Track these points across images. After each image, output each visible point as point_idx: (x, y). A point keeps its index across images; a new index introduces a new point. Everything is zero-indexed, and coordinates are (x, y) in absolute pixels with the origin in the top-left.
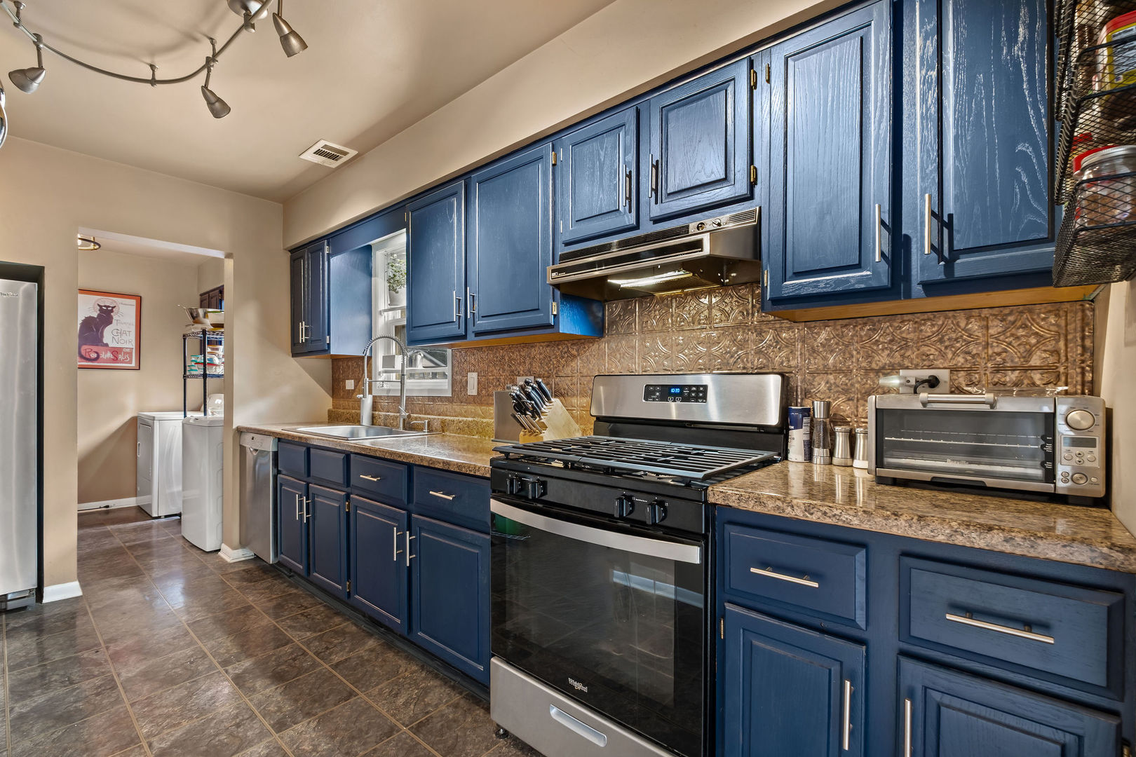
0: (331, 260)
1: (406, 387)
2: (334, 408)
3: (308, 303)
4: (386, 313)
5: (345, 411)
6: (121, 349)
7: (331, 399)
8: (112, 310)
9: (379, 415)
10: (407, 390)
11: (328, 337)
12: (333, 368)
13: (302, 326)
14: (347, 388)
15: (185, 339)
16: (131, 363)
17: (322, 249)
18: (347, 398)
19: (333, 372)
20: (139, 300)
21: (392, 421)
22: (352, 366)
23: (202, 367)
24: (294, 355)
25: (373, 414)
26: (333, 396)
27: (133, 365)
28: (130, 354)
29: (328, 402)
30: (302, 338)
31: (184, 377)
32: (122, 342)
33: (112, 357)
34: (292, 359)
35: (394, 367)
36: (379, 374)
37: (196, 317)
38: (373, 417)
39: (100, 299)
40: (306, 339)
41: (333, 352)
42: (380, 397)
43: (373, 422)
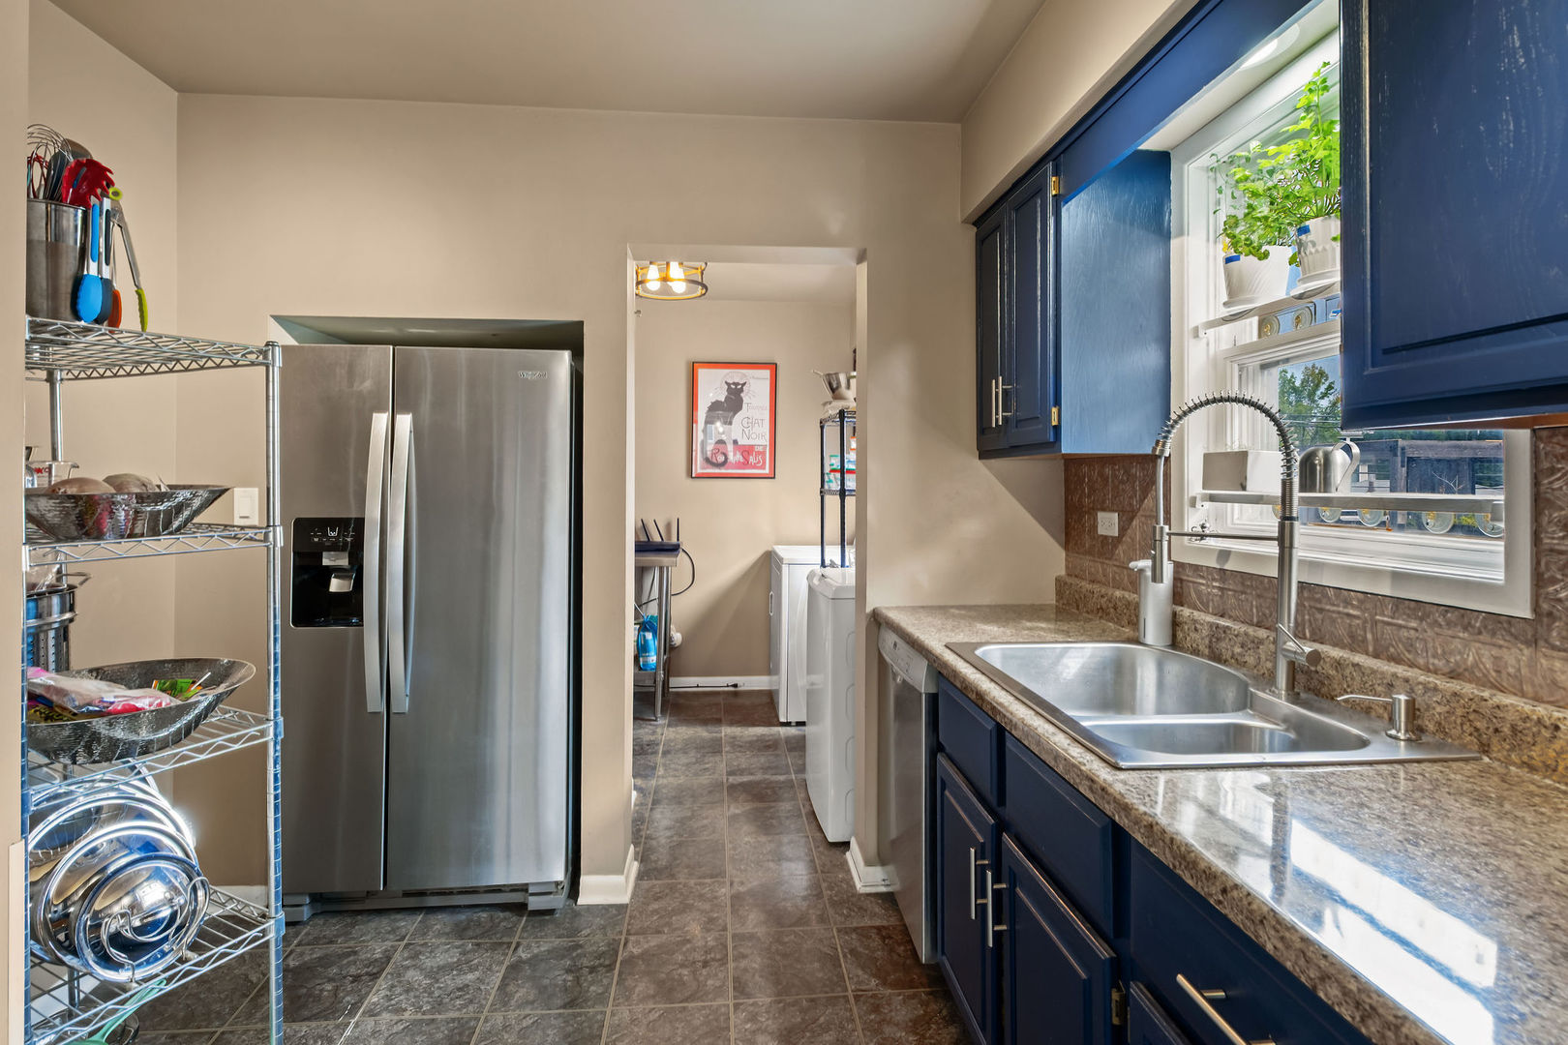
0: (1064, 210)
1: (1298, 553)
2: (1068, 575)
3: (1010, 333)
4: (1211, 332)
5: (1096, 588)
6: (752, 446)
7: (1063, 554)
8: (742, 388)
9: (1195, 621)
10: (1301, 562)
11: (1054, 410)
12: (1066, 480)
13: (998, 387)
14: (1100, 532)
15: (822, 428)
16: (764, 469)
17: (1041, 190)
18: (1101, 555)
19: (1068, 491)
20: (773, 367)
21: (1238, 650)
22: (1115, 476)
23: (838, 475)
24: (985, 453)
25: (1174, 614)
26: (1066, 546)
27: (767, 471)
28: (763, 453)
29: (1054, 560)
30: (997, 417)
31: (821, 492)
32: (754, 436)
33: (742, 460)
34: (979, 464)
35: (1244, 488)
36: (1193, 504)
37: (837, 388)
38: (1175, 623)
39: (728, 374)
40: (1005, 419)
41: (1067, 447)
42: (1196, 568)
43: (1174, 636)
